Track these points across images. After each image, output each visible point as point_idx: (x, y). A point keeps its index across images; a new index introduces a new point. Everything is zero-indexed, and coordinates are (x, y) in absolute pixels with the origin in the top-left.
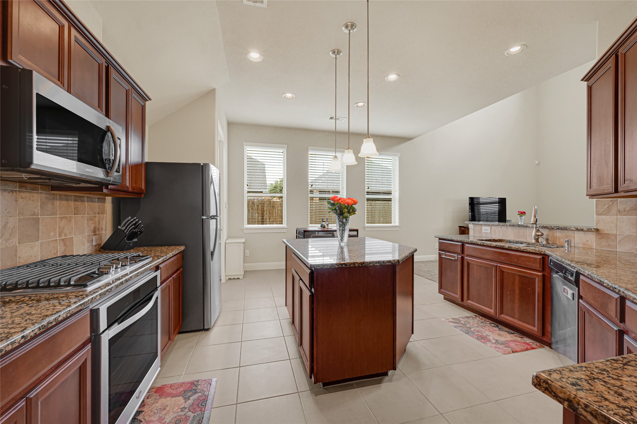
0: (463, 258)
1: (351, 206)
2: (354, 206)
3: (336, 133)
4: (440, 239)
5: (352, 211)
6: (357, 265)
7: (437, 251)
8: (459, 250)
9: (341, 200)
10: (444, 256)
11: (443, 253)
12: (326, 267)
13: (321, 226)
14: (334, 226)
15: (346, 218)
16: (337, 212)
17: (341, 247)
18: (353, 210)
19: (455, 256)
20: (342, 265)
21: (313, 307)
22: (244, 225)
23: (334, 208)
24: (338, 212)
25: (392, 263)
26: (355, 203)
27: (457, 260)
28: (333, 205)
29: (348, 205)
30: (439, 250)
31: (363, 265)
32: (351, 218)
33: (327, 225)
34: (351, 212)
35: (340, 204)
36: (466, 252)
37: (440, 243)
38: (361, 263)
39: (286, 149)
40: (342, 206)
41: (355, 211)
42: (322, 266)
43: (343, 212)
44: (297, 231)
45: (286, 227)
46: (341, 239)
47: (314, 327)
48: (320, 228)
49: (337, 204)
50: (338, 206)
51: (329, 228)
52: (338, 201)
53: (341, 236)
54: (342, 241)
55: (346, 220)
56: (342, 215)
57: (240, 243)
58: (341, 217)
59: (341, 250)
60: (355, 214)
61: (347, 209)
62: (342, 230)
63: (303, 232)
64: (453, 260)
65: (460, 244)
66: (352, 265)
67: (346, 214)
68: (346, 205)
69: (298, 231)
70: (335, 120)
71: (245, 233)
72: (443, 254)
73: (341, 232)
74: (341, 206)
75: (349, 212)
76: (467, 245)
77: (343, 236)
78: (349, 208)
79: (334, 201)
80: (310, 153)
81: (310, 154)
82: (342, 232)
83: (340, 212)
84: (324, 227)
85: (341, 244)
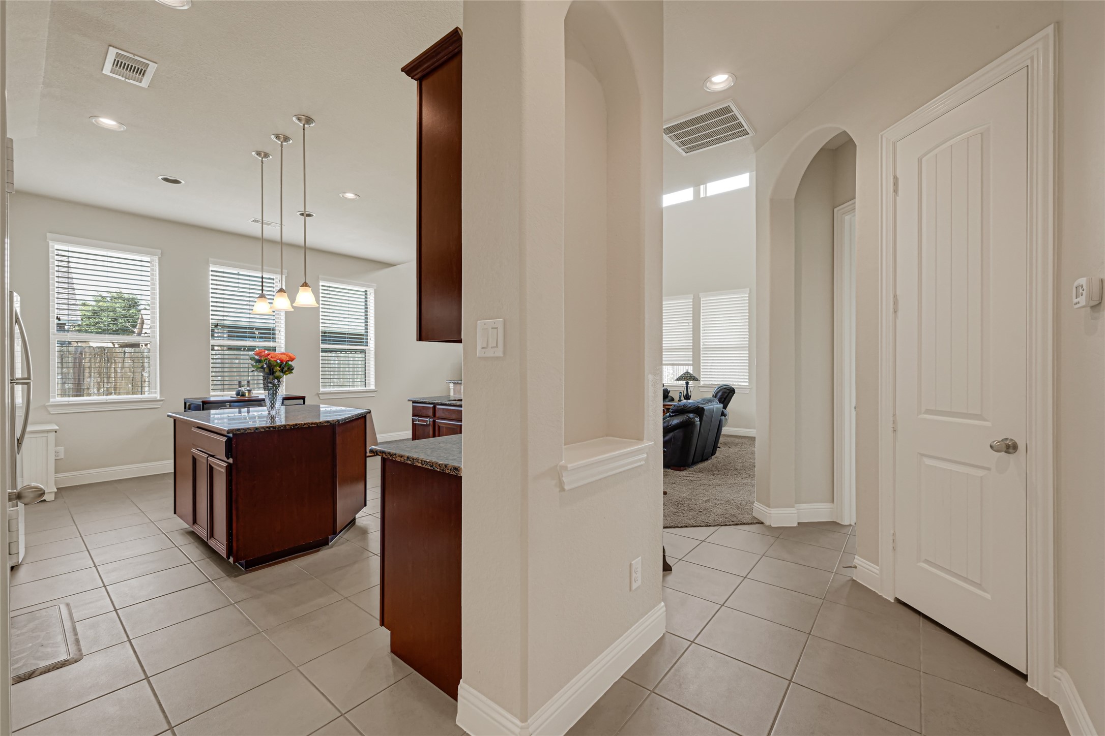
0: (434, 421)
1: (286, 363)
2: (290, 363)
3: (262, 240)
4: (413, 402)
5: (286, 368)
6: (288, 427)
7: (410, 417)
8: (430, 413)
9: (270, 356)
10: (417, 422)
11: (416, 418)
12: (249, 431)
13: (238, 394)
14: (260, 393)
15: (278, 378)
16: (264, 370)
17: (272, 416)
18: (289, 368)
19: (427, 421)
20: (269, 428)
21: (231, 478)
22: (51, 397)
23: (260, 366)
24: (267, 370)
25: (331, 423)
26: (292, 360)
27: (429, 425)
28: (259, 361)
29: (282, 361)
30: (414, 415)
31: (296, 427)
32: (285, 378)
33: (249, 391)
34: (286, 371)
35: (269, 361)
36: (437, 415)
37: (414, 407)
38: (293, 425)
39: (159, 258)
40: (272, 363)
41: (293, 369)
42: (244, 431)
43: (274, 370)
44: (185, 403)
45: (158, 398)
46: (271, 406)
47: (233, 499)
48: (235, 396)
49: (265, 360)
50: (266, 364)
51: (253, 395)
52: (266, 356)
53: (271, 402)
54: (272, 408)
55: (279, 381)
56: (272, 375)
57: (48, 432)
58: (271, 377)
59: (271, 420)
60: (292, 373)
61: (280, 367)
62: (273, 393)
63: (201, 404)
64: (425, 425)
65: (432, 406)
66: (282, 428)
67: (278, 374)
68: (279, 361)
69: (187, 404)
70: (261, 225)
71: (52, 413)
72: (416, 421)
73: (270, 396)
74: (270, 363)
75: (282, 371)
76: (438, 406)
77: (274, 402)
78: (283, 366)
79: (260, 356)
80: (211, 269)
81: (212, 271)
82: (273, 396)
83: (270, 370)
84: (243, 395)
85: (271, 412)
